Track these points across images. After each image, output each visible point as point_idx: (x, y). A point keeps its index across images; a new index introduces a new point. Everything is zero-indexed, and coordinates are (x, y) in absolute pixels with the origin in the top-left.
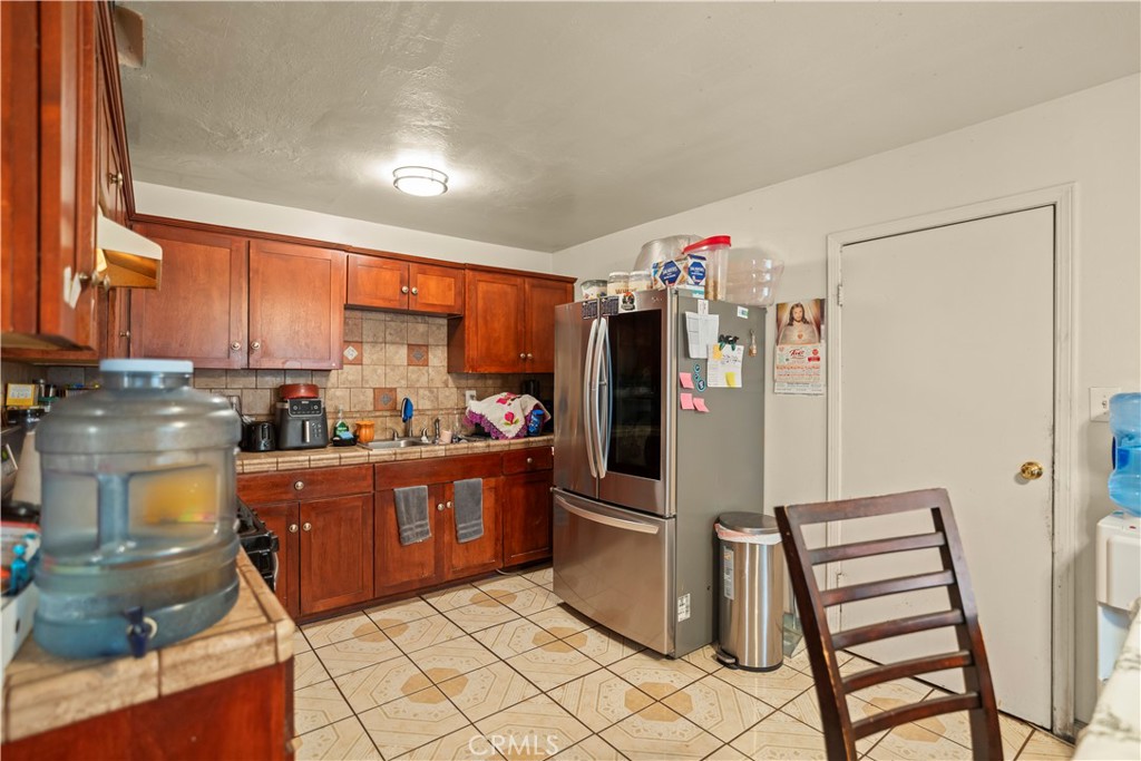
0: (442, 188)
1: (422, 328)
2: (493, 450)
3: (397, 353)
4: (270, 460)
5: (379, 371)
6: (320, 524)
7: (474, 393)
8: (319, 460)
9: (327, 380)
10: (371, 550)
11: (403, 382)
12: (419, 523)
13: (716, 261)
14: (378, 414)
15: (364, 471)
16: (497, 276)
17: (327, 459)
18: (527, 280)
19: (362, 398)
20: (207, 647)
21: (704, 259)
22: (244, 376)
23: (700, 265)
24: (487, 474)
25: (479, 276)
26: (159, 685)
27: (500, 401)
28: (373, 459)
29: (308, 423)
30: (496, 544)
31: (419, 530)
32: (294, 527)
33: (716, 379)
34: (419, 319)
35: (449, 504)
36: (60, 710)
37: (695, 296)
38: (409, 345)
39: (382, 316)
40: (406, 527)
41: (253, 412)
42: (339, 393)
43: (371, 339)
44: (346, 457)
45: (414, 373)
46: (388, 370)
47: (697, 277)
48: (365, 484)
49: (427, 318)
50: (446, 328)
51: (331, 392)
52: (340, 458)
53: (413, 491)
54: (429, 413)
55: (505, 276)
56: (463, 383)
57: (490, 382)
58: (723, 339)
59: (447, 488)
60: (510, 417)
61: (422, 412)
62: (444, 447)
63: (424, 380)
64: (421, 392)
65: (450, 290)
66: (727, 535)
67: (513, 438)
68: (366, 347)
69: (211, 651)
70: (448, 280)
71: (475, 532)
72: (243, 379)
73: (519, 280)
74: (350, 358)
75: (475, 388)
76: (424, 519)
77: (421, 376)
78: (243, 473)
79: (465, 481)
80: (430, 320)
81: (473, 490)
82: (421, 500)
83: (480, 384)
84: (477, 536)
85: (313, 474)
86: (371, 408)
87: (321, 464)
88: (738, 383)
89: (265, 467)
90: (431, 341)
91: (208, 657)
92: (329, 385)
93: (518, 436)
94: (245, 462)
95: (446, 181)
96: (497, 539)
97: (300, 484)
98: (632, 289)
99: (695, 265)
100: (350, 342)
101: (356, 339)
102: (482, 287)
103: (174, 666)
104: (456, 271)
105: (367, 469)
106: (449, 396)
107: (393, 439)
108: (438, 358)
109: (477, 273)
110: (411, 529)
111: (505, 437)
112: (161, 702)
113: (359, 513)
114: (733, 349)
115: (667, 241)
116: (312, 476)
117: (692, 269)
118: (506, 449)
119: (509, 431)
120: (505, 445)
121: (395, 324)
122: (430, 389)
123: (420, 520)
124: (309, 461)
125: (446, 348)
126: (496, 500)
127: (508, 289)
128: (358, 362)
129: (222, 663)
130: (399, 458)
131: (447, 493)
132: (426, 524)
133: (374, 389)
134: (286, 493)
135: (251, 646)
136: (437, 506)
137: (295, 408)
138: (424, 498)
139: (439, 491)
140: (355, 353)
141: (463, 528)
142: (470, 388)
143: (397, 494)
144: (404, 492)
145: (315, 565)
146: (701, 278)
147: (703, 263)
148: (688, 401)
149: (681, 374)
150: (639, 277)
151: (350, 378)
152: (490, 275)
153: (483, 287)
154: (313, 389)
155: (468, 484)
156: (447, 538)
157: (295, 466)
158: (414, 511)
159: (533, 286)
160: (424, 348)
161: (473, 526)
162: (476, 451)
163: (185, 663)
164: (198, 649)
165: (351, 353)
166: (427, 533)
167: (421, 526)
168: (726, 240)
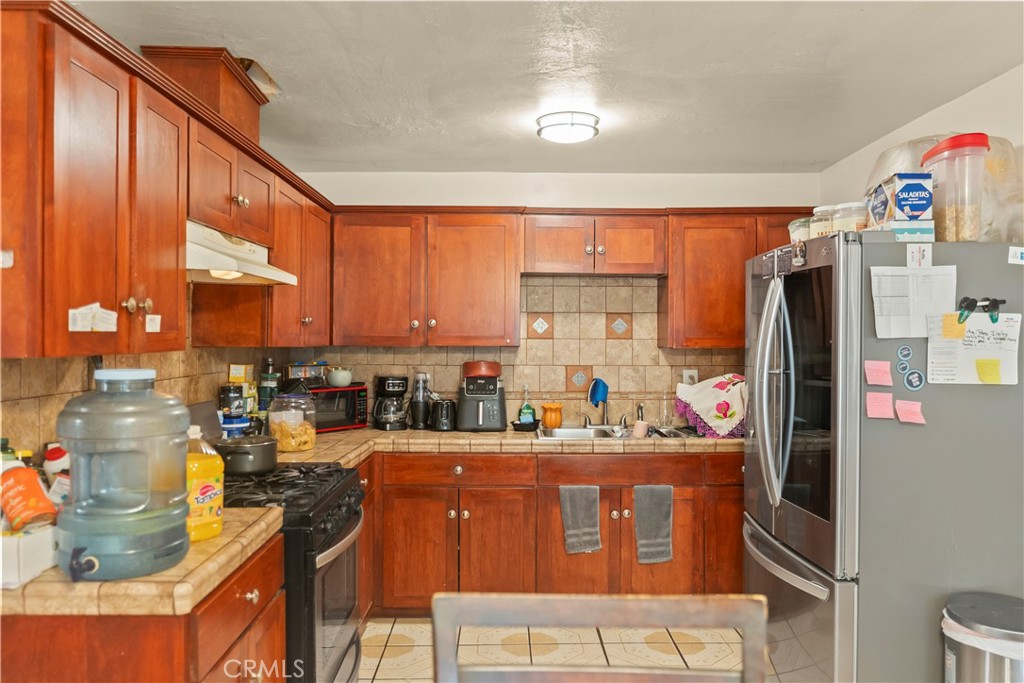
0: (592, 131)
1: (624, 292)
2: (689, 450)
3: (593, 323)
4: (432, 441)
5: (572, 346)
6: (480, 513)
7: (694, 373)
8: (479, 445)
9: (516, 356)
10: (533, 552)
11: (601, 359)
12: (587, 530)
14: (570, 395)
15: (525, 462)
16: (714, 219)
17: (487, 445)
18: (760, 219)
19: (553, 377)
20: (127, 588)
21: (928, 176)
22: (436, 353)
23: (921, 188)
24: (683, 481)
25: (686, 221)
26: (99, 606)
27: (717, 386)
28: (536, 449)
29: (481, 404)
30: (694, 574)
31: (587, 538)
32: (453, 513)
33: (950, 371)
34: (621, 282)
35: (626, 512)
36: (48, 604)
37: (901, 238)
38: (607, 314)
39: (575, 281)
40: (571, 532)
41: (443, 390)
42: (527, 370)
43: (564, 310)
44: (507, 445)
45: (614, 347)
46: (582, 345)
47: (913, 208)
48: (526, 476)
49: (630, 280)
50: (656, 289)
51: (519, 370)
52: (501, 445)
53: (582, 491)
54: (634, 397)
55: (725, 218)
56: (680, 359)
57: (718, 359)
58: (967, 305)
59: (624, 493)
60: (724, 409)
61: (623, 395)
62: (635, 440)
63: (627, 355)
64: (623, 370)
65: (648, 244)
66: (954, 630)
67: (723, 437)
68: (558, 318)
69: (129, 592)
70: (645, 232)
71: (661, 554)
72: (435, 355)
73: (748, 221)
74: (540, 331)
75: (696, 366)
76: (594, 526)
77: (620, 351)
78: (409, 452)
79: (649, 486)
80: (636, 282)
81: (659, 501)
82: (591, 503)
83: (704, 361)
84: (665, 559)
85: (472, 459)
86: (563, 388)
87: (481, 449)
88: (1008, 378)
89: (428, 448)
90: (636, 308)
91: (127, 596)
92: (518, 362)
93: (731, 435)
94: (411, 441)
95: (597, 122)
96: (695, 569)
97: (459, 469)
99: (908, 188)
100: (538, 313)
101: (547, 309)
102: (692, 235)
103: (107, 596)
104: (655, 220)
105: (529, 459)
106: (660, 374)
107: (585, 427)
108: (646, 328)
109: (683, 219)
110: (576, 536)
111: (714, 434)
112: (101, 619)
113: (520, 508)
114: (994, 320)
116: (471, 461)
117: (905, 195)
118: (712, 450)
119: (720, 427)
120: (710, 446)
121: (591, 291)
122: (633, 366)
123: (589, 526)
124: (470, 445)
125: (656, 316)
126: (695, 517)
127: (731, 234)
128: (548, 335)
129: (137, 603)
130: (566, 450)
131: (625, 499)
132: (596, 533)
133: (566, 366)
134: (447, 476)
135: (155, 596)
136: (611, 512)
137: (471, 387)
138: (595, 501)
139: (613, 497)
140: (546, 326)
141: (643, 546)
142: (689, 367)
143: (562, 492)
144: (570, 490)
145: (475, 555)
146: (923, 208)
147: (928, 184)
148: (880, 406)
149: (868, 364)
150: (847, 212)
151: (540, 354)
152: (704, 219)
153: (696, 235)
154: (495, 366)
155: (652, 491)
156: (625, 554)
157: (456, 449)
158: (581, 515)
159: (770, 226)
160: (627, 317)
161: (660, 545)
162: (666, 450)
163: (114, 595)
164: (123, 587)
165: (540, 325)
166: (597, 543)
167: (590, 534)
168: (979, 140)
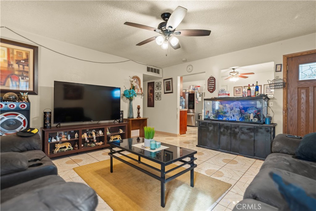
13: (199, 88)
33: (199, 100)
37: (197, 92)
58: (200, 96)
88: (201, 101)
98: (191, 90)
115: (193, 86)
148: (197, 102)
149: (196, 99)
168: (200, 86)
